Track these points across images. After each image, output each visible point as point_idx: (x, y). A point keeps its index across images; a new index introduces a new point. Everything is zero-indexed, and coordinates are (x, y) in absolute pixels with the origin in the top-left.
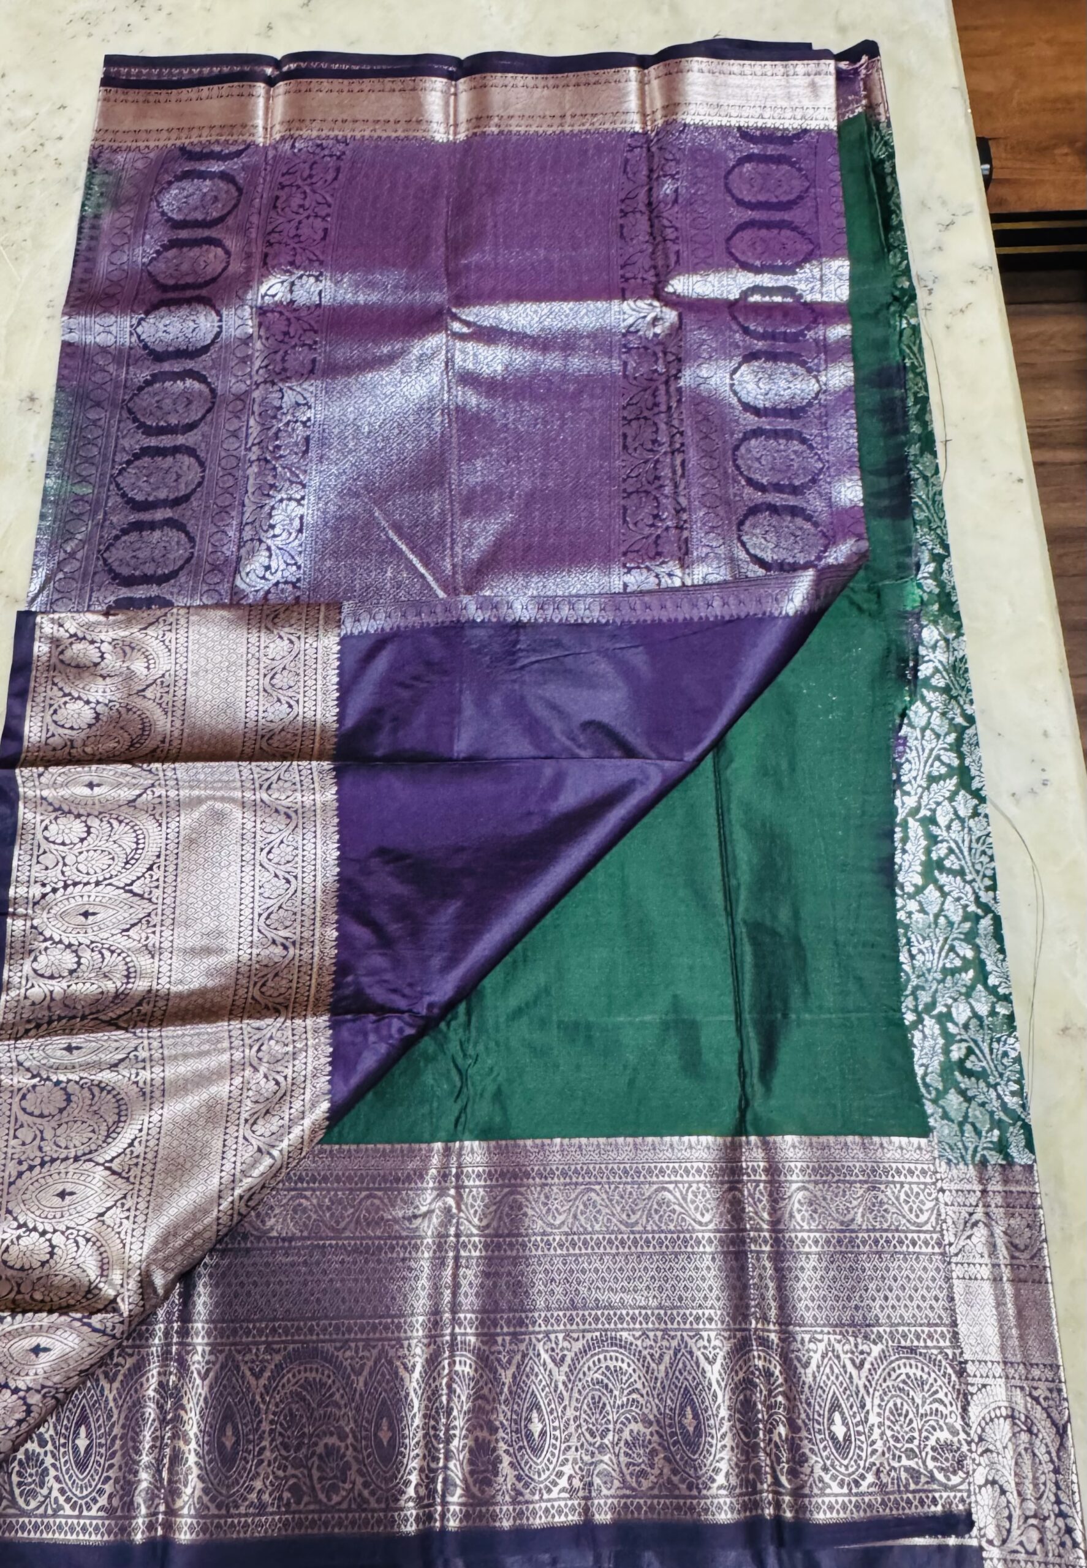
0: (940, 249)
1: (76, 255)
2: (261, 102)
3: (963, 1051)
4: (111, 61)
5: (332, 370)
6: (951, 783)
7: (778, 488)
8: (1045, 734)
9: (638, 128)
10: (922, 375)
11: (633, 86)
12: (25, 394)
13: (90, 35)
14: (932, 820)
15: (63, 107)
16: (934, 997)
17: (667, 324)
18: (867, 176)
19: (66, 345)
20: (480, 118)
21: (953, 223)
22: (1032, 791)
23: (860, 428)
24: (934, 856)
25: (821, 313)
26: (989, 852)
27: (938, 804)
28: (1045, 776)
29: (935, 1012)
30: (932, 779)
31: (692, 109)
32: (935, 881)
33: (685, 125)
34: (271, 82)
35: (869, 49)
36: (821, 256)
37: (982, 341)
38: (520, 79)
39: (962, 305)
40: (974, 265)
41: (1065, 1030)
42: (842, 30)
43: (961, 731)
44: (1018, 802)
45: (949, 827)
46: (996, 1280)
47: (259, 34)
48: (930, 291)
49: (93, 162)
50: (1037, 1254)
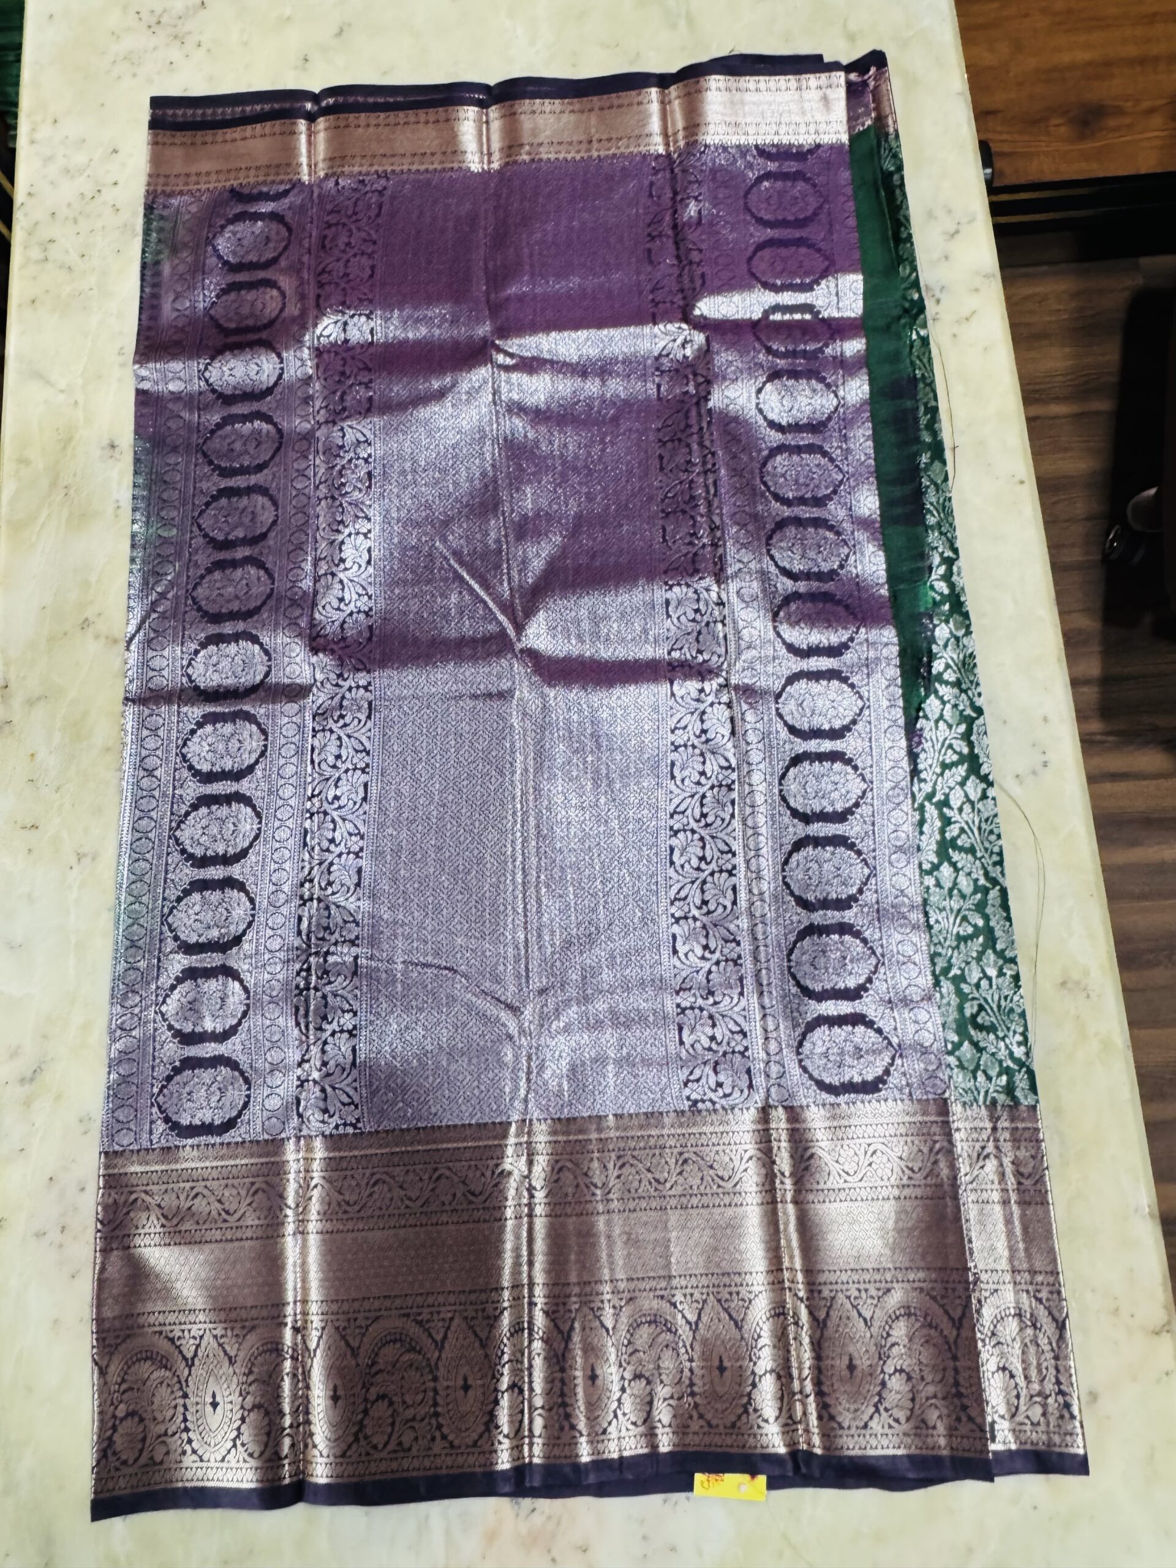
0: (946, 258)
1: (141, 303)
2: (303, 138)
3: (975, 1009)
4: (157, 103)
5: (388, 407)
6: (962, 770)
7: (802, 501)
8: (1045, 719)
9: (661, 150)
10: (931, 385)
11: (655, 108)
12: (106, 442)
13: (134, 75)
14: (946, 803)
15: (115, 151)
16: (949, 961)
17: (696, 347)
18: (877, 192)
19: (139, 393)
20: (512, 145)
21: (957, 232)
22: (1034, 773)
23: (876, 438)
24: (948, 835)
25: (838, 329)
26: (996, 831)
27: (951, 789)
28: (1045, 758)
29: (951, 975)
30: (945, 766)
31: (711, 129)
32: (949, 859)
33: (706, 146)
34: (311, 118)
35: (877, 59)
36: (837, 272)
37: (985, 349)
38: (548, 105)
39: (966, 313)
40: (977, 273)
41: (1063, 984)
42: (851, 38)
43: (970, 722)
44: (1021, 782)
45: (960, 810)
46: (1005, 1202)
47: (296, 68)
48: (938, 301)
49: (149, 209)
50: (1040, 1180)
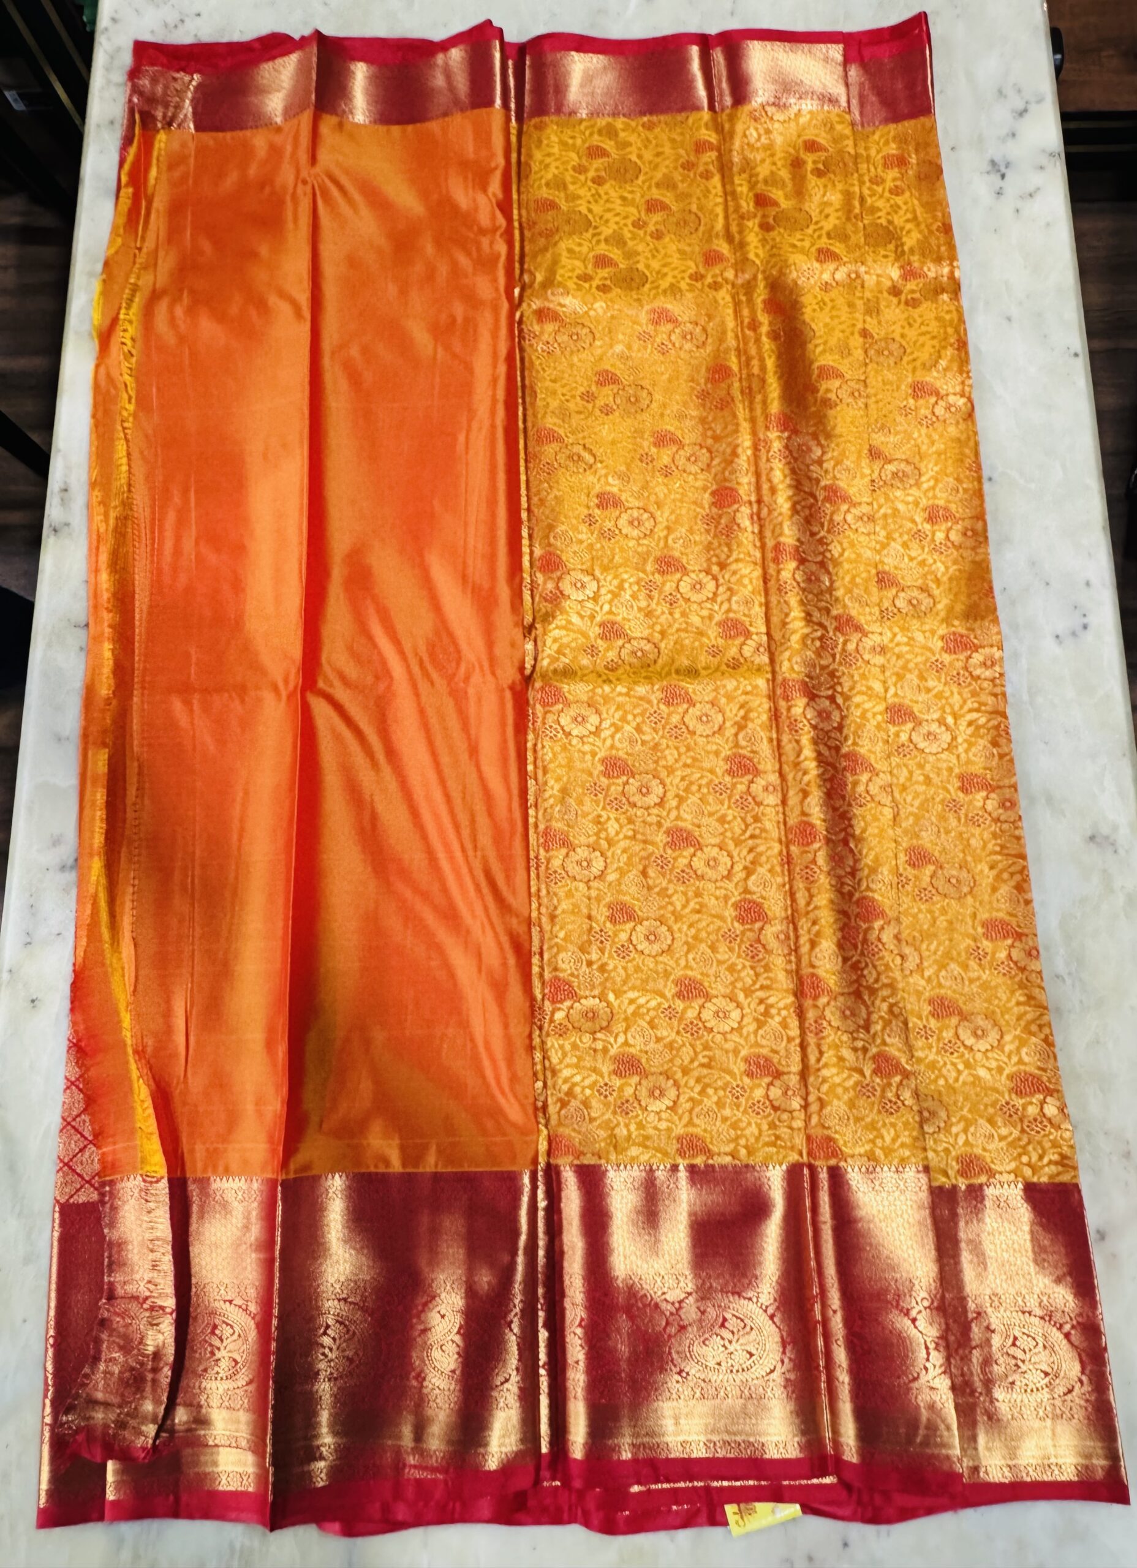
0: (1014, 135)
8: (1087, 584)
21: (1026, 110)
22: (1074, 634)
28: (1085, 620)
37: (1048, 225)
39: (1032, 189)
40: (1044, 151)
44: (1061, 643)
48: (1003, 176)
